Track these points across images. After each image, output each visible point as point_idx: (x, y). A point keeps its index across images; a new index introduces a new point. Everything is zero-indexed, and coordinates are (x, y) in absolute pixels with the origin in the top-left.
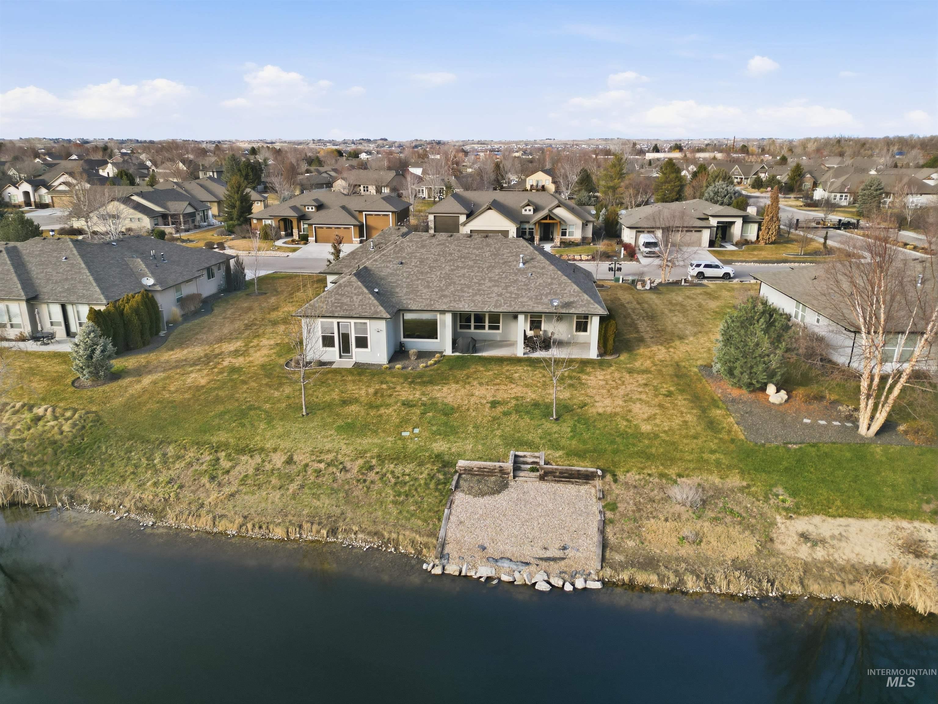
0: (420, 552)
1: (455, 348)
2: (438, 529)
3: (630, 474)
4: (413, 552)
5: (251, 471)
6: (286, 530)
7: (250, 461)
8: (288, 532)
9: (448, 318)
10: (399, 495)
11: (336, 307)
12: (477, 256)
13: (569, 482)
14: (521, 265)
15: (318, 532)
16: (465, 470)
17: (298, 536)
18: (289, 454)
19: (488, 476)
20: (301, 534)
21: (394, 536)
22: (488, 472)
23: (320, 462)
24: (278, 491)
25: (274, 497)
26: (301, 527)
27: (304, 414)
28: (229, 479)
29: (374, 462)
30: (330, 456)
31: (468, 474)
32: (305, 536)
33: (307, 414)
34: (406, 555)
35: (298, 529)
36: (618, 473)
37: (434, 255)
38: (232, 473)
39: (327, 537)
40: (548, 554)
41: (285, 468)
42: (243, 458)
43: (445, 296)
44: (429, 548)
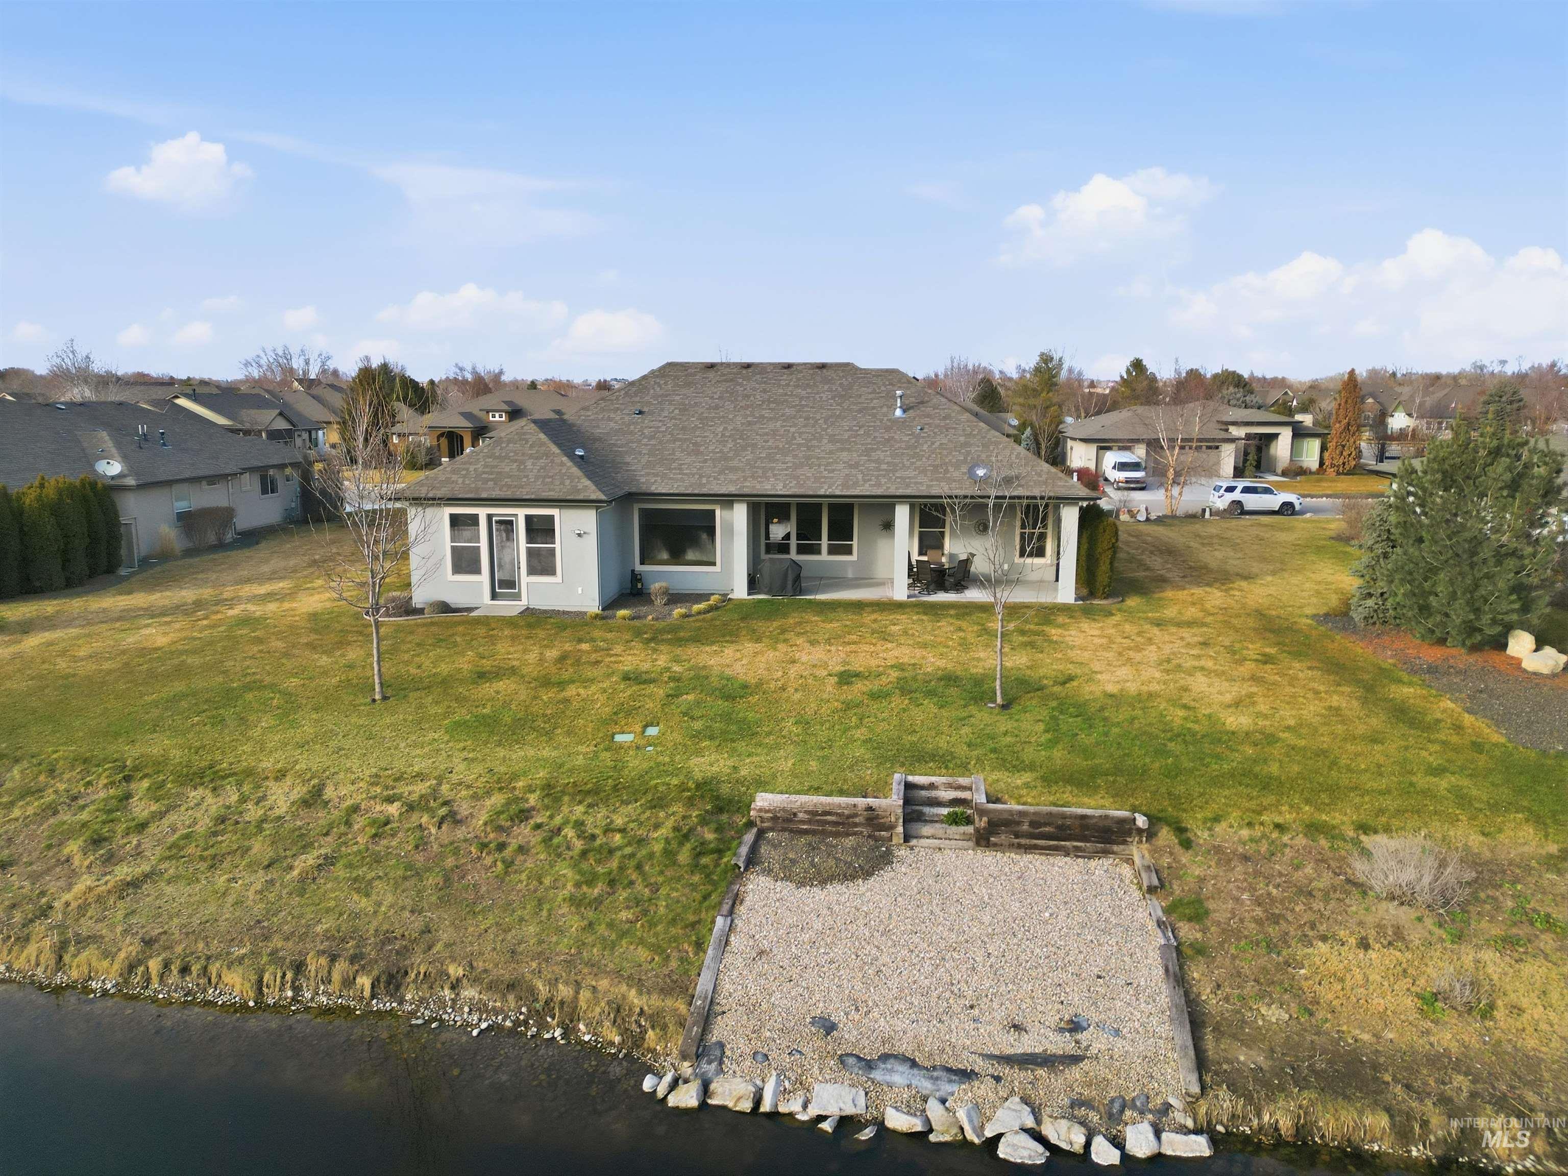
0: (638, 1041)
1: (753, 584)
2: (693, 973)
3: (1224, 824)
4: (617, 1039)
5: (204, 824)
6: (254, 978)
7: (210, 799)
8: (260, 981)
9: (739, 515)
10: (590, 883)
11: (486, 481)
12: (801, 399)
13: (1056, 848)
14: (898, 413)
15: (348, 982)
16: (775, 819)
17: (290, 994)
18: (315, 781)
19: (836, 835)
20: (296, 989)
21: (564, 991)
22: (836, 824)
23: (390, 800)
24: (261, 872)
25: (247, 887)
26: (299, 968)
27: (377, 697)
28: (139, 845)
29: (533, 799)
30: (421, 788)
31: (784, 830)
32: (308, 995)
33: (385, 698)
34: (594, 1050)
35: (289, 976)
36: (1189, 824)
37: (712, 398)
38: (152, 829)
39: (373, 996)
40: (1027, 1045)
41: (295, 816)
42: (193, 794)
43: (734, 469)
44: (664, 1028)
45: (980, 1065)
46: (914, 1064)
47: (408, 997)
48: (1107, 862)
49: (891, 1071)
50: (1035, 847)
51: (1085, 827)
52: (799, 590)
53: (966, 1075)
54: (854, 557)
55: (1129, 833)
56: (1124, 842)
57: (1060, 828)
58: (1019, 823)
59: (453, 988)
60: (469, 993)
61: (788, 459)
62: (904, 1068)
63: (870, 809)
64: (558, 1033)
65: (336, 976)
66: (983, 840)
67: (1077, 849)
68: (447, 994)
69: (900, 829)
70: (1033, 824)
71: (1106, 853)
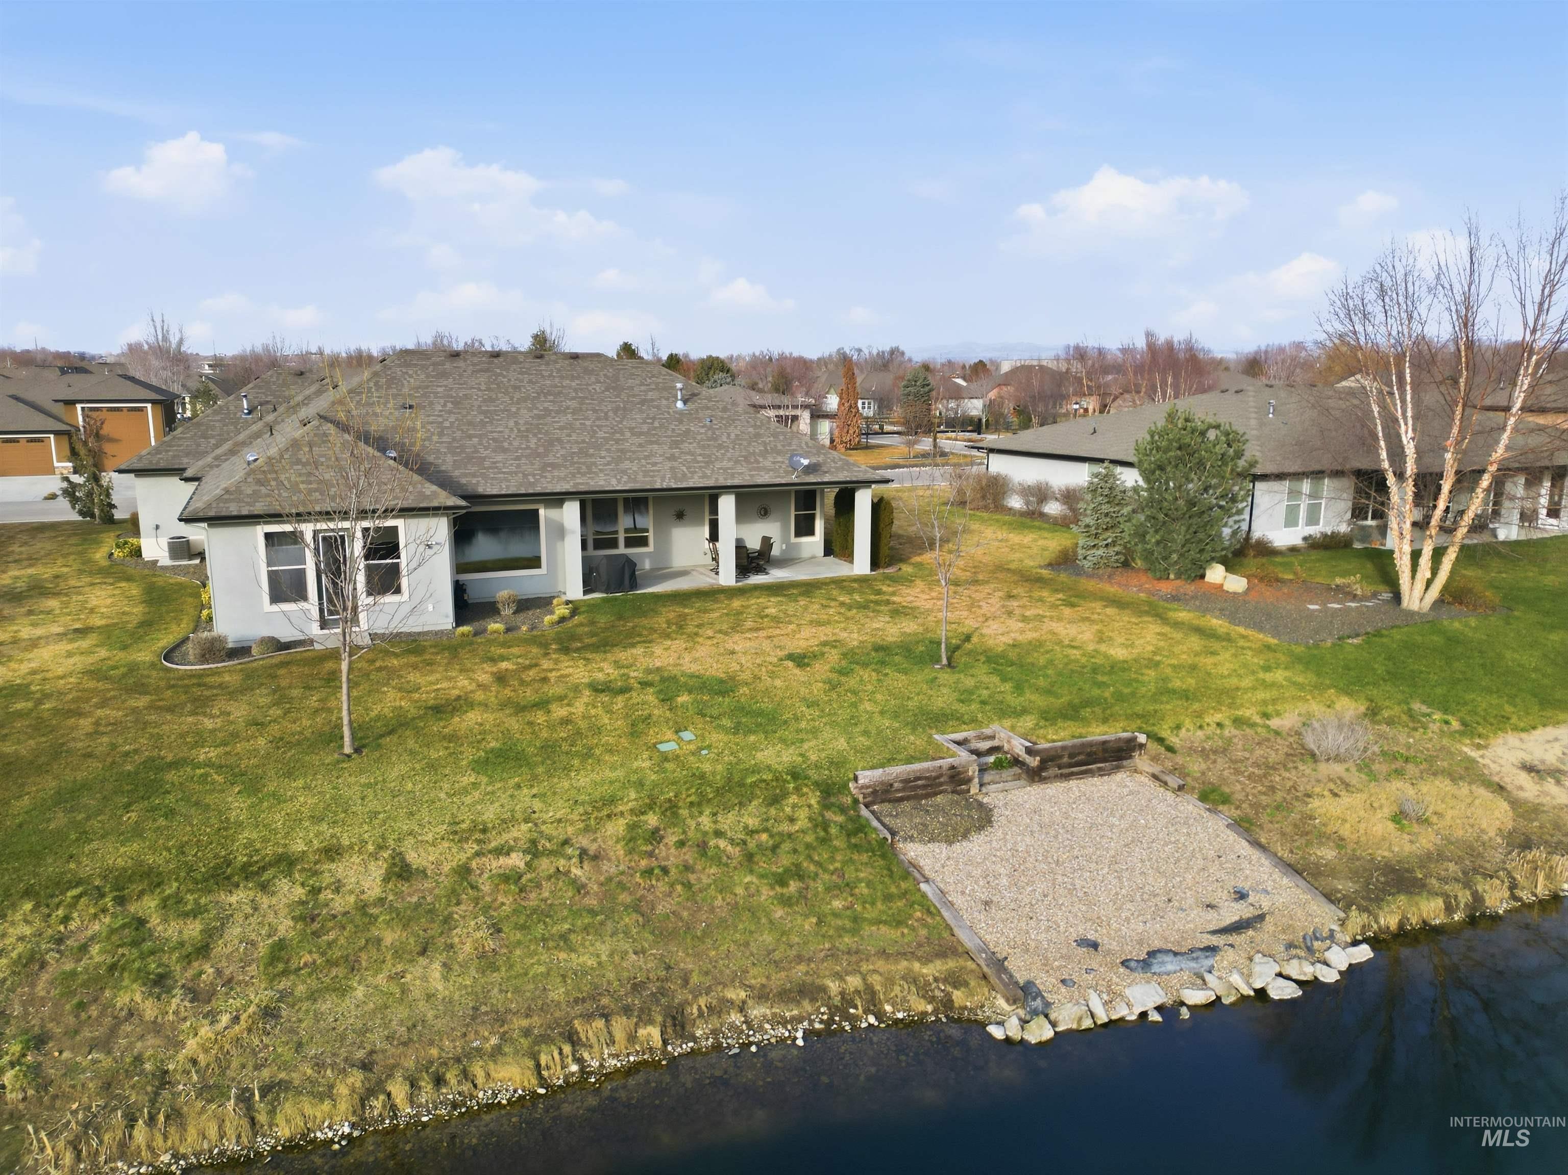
0: (948, 1003)
1: (587, 584)
2: (946, 934)
3: (1184, 730)
4: (930, 1008)
5: (285, 927)
7: (264, 901)
9: (571, 513)
10: (782, 882)
13: (1082, 773)
14: (680, 404)
16: (875, 792)
18: (386, 854)
19: (927, 796)
22: (924, 787)
23: (502, 851)
24: (422, 961)
27: (348, 750)
28: (219, 972)
29: (652, 820)
30: (521, 831)
31: (883, 801)
33: (357, 750)
38: (219, 949)
40: (1228, 916)
41: (399, 895)
42: (233, 899)
45: (1215, 940)
46: (1176, 954)
47: (699, 1033)
48: (1120, 776)
49: (1163, 963)
50: (1072, 774)
51: (1105, 751)
52: (634, 585)
53: (1212, 950)
54: (650, 549)
55: (1133, 750)
56: (1131, 757)
57: (1089, 755)
58: (1061, 757)
59: (741, 1010)
60: (757, 1012)
61: (603, 453)
62: (1169, 958)
63: (953, 767)
64: (872, 1020)
65: (619, 1035)
66: (1036, 775)
67: (1100, 769)
68: (736, 1018)
69: (976, 780)
70: (1071, 756)
71: (1118, 768)
